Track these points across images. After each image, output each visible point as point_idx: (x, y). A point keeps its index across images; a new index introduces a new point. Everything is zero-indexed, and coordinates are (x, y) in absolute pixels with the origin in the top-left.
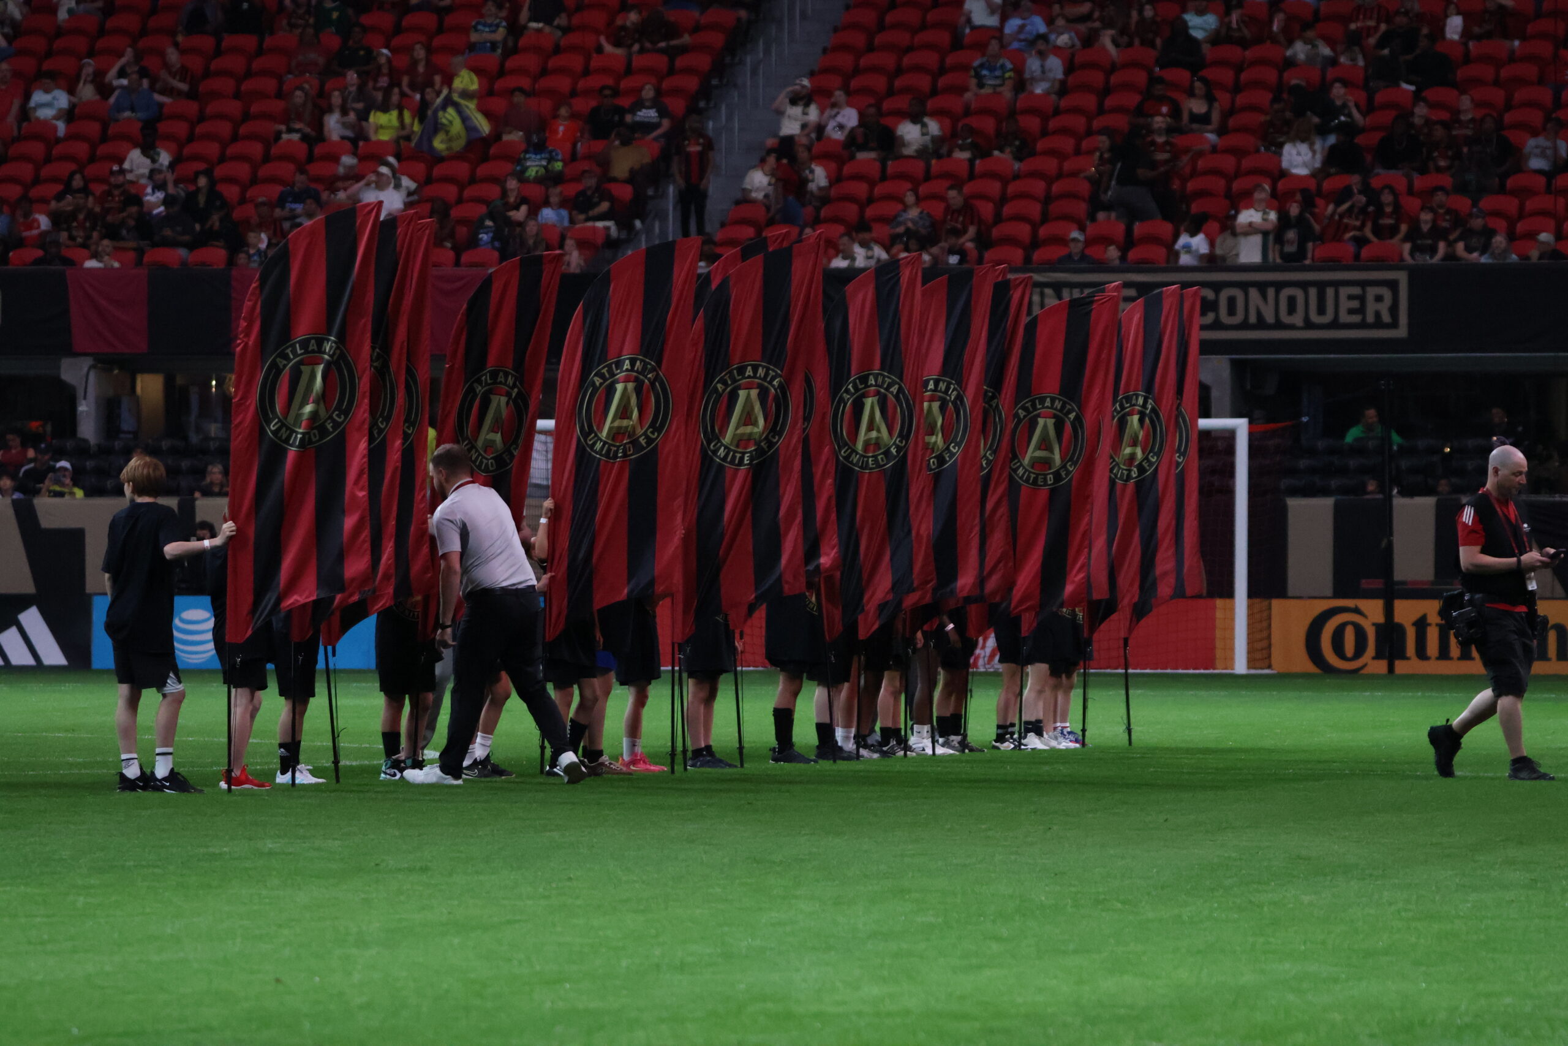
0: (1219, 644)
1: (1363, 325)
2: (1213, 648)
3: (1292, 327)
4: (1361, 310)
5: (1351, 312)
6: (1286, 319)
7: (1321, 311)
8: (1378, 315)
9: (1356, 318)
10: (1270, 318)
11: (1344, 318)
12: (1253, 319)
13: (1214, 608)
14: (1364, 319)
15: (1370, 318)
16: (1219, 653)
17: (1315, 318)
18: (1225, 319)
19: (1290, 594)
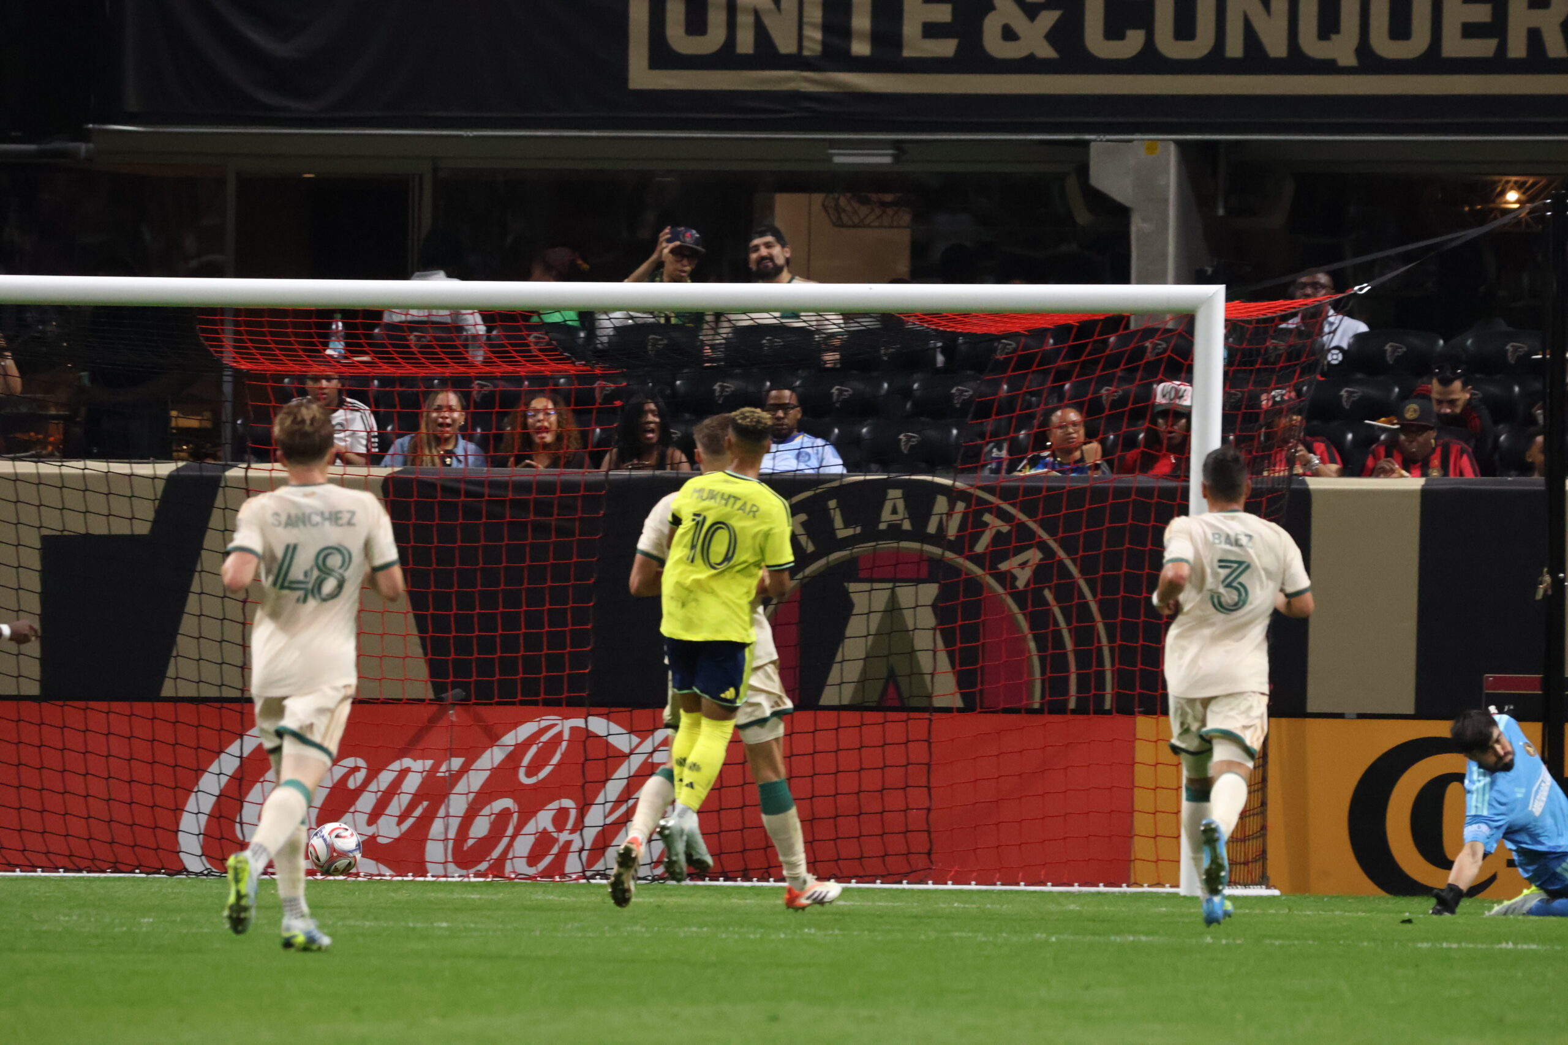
0: (1142, 823)
1: (1499, 64)
2: (1127, 835)
3: (1328, 67)
4: (1497, 28)
5: (1470, 31)
6: (1312, 46)
7: (1400, 29)
8: (1535, 37)
9: (1484, 48)
10: (1276, 46)
11: (1454, 46)
12: (1235, 48)
13: (1132, 739)
14: (1502, 47)
15: (1517, 48)
16: (1141, 848)
17: (1384, 46)
18: (1169, 47)
19: (1311, 708)
